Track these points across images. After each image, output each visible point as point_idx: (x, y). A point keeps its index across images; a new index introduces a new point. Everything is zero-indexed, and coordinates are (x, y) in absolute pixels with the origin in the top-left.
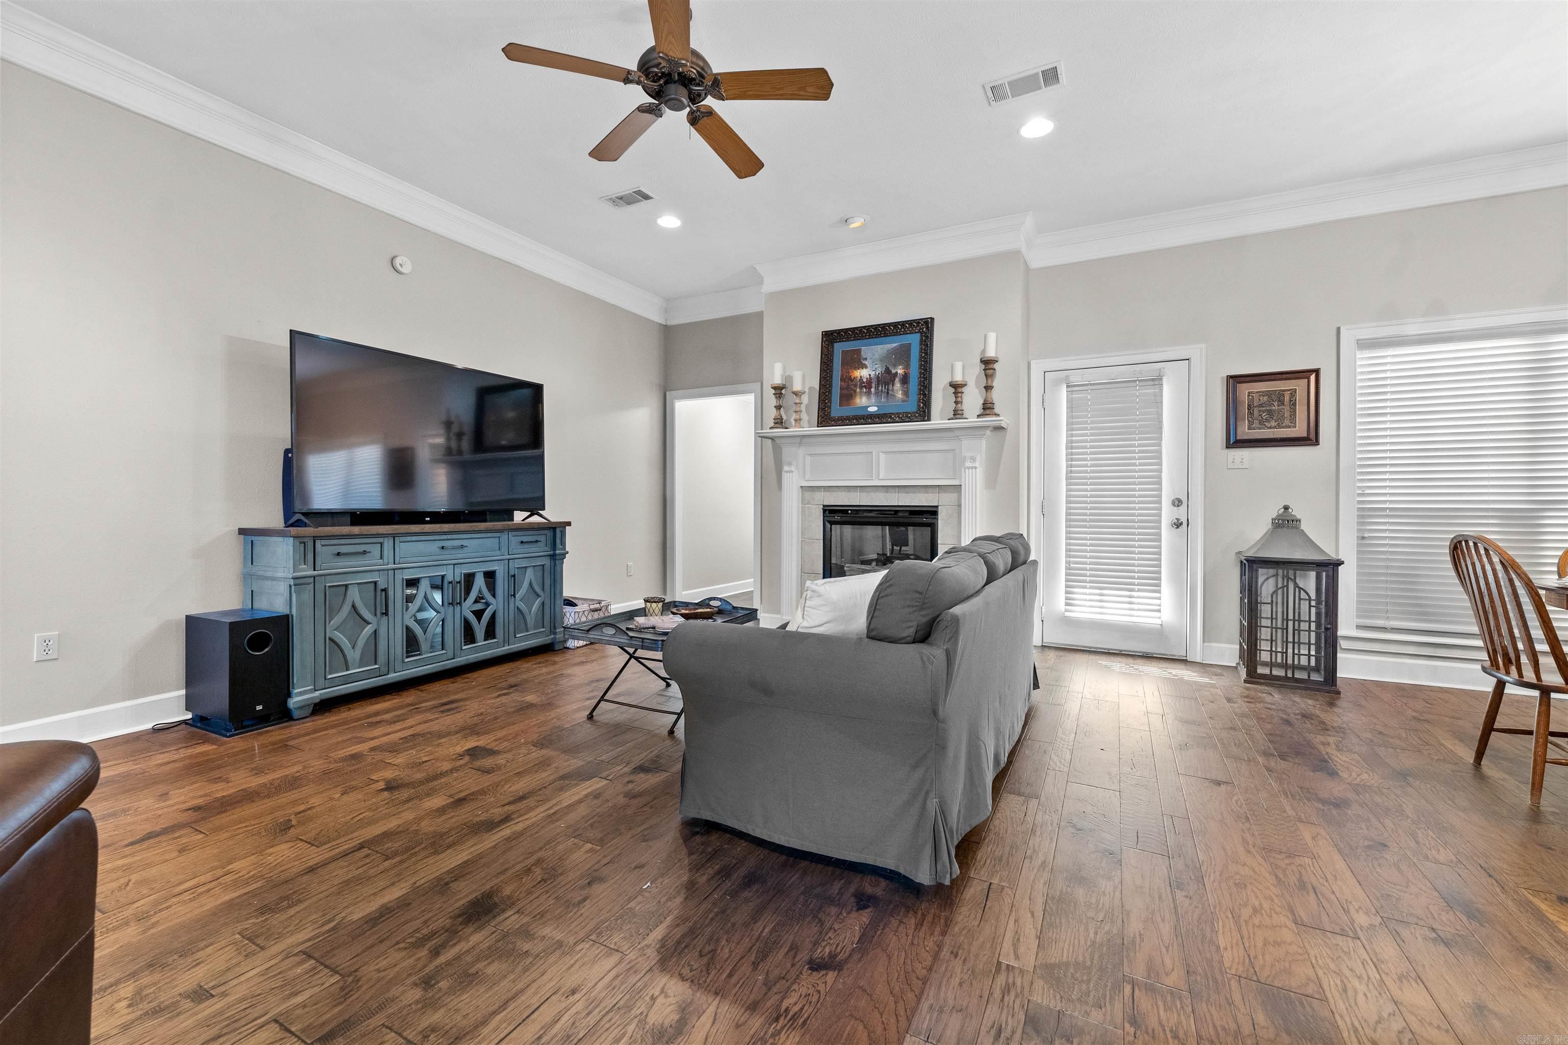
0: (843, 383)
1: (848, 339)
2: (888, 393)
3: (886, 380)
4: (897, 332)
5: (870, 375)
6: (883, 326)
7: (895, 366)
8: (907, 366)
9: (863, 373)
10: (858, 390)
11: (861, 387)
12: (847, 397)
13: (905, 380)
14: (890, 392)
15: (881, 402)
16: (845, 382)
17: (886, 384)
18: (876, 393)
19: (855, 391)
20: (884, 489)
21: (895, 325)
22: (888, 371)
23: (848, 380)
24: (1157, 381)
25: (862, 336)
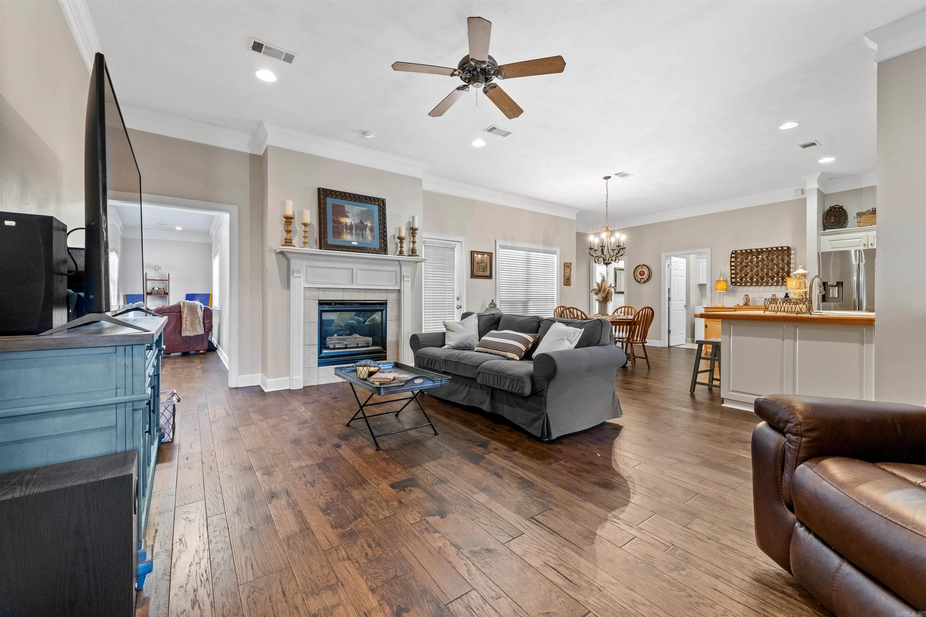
0: (334, 224)
1: (337, 197)
2: (363, 236)
3: (360, 228)
4: (366, 201)
5: (351, 223)
6: (359, 196)
7: (366, 221)
8: (372, 223)
9: (348, 221)
10: (345, 230)
11: (346, 229)
12: (338, 233)
13: (372, 230)
14: (364, 235)
15: (359, 240)
16: (336, 223)
17: (361, 230)
18: (356, 234)
19: (343, 231)
20: (358, 291)
21: (366, 197)
22: (361, 222)
23: (337, 222)
24: (453, 249)
25: (346, 198)
